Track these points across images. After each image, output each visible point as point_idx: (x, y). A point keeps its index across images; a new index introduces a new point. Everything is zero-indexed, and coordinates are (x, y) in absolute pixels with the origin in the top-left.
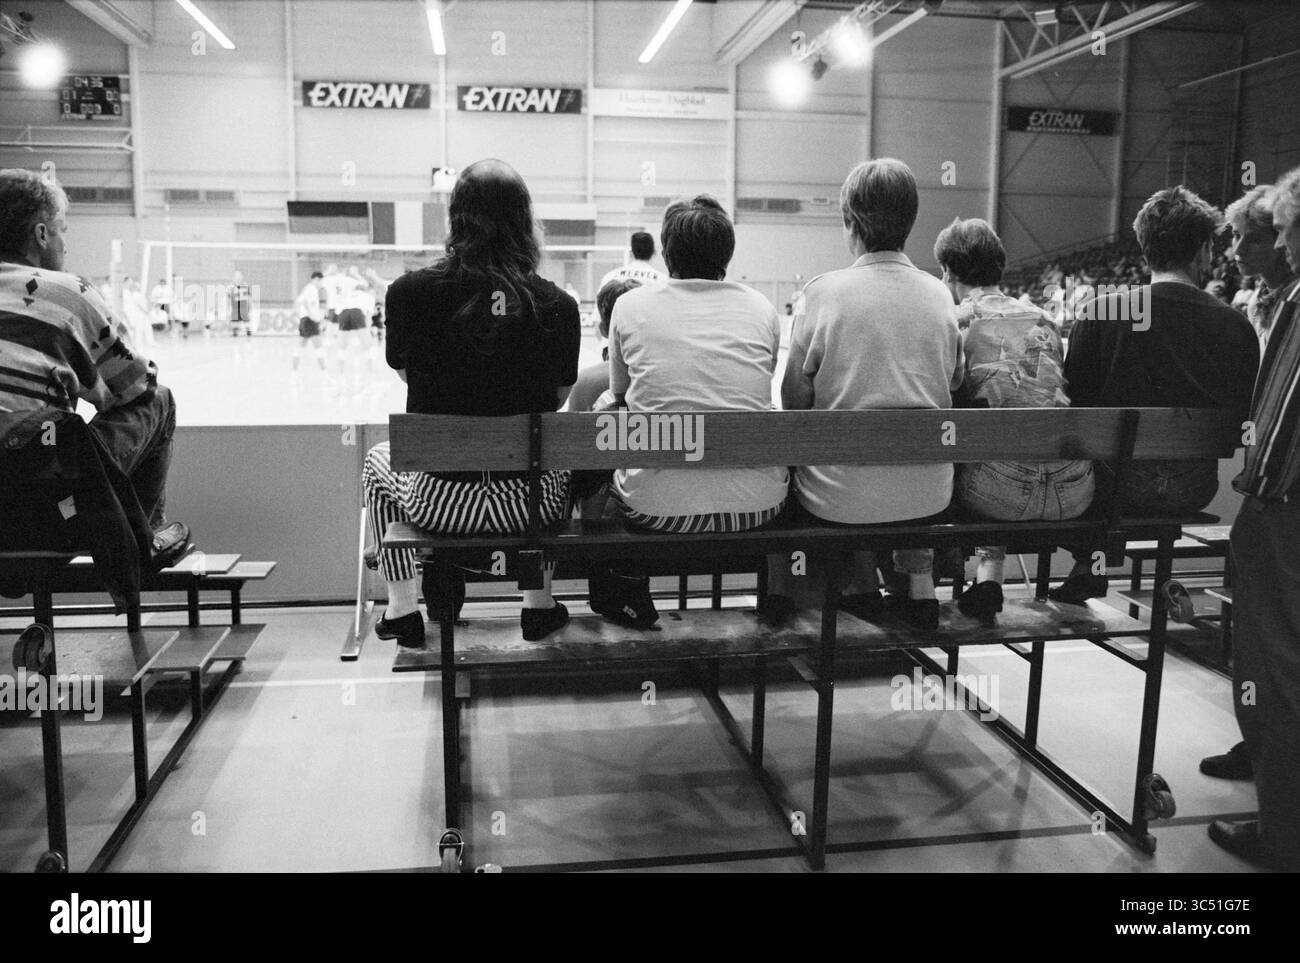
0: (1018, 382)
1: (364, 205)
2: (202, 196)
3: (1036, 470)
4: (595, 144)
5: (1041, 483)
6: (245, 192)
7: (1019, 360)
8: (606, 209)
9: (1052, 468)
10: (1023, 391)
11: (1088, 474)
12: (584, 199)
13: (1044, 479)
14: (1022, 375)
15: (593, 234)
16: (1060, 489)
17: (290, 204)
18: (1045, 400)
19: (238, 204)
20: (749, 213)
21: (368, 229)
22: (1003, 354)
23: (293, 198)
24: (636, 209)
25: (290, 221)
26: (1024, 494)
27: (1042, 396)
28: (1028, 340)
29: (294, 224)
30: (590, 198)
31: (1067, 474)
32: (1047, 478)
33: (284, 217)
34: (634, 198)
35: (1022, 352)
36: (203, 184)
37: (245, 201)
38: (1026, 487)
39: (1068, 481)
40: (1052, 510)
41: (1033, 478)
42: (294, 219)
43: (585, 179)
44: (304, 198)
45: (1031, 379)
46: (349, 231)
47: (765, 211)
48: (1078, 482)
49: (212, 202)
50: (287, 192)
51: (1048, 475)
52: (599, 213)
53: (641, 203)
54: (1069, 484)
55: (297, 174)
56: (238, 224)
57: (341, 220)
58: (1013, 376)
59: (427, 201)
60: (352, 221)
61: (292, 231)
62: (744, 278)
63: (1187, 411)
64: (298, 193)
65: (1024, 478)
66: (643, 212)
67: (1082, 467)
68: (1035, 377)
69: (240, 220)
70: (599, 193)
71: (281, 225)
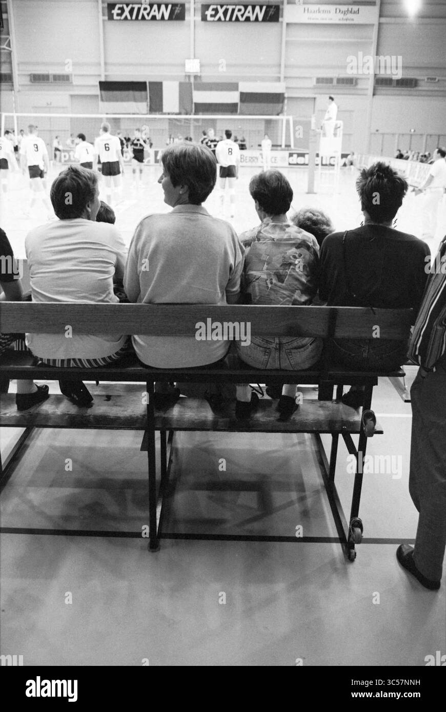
0: (270, 286)
1: (145, 83)
2: (51, 78)
3: (273, 341)
4: (287, 42)
5: (276, 349)
6: (75, 75)
7: (275, 271)
8: (290, 86)
9: (284, 341)
10: (273, 292)
11: (311, 344)
12: (278, 79)
13: (278, 347)
14: (274, 281)
15: (283, 102)
16: (289, 353)
17: (101, 83)
18: (285, 298)
19: (72, 83)
20: (384, 88)
21: (147, 99)
22: (266, 266)
23: (103, 80)
24: (311, 86)
25: (101, 93)
26: (265, 355)
27: (285, 296)
28: (285, 258)
29: (104, 95)
30: (282, 78)
31: (295, 344)
32: (279, 346)
33: (97, 91)
34: (310, 78)
35: (278, 266)
36: (52, 71)
37: (75, 81)
38: (267, 351)
39: (296, 348)
40: (285, 364)
41: (271, 346)
42: (103, 92)
43: (280, 65)
44: (110, 80)
45: (280, 284)
46: (135, 100)
47: (394, 87)
48: (302, 349)
49: (57, 81)
50: (100, 76)
51: (280, 344)
52: (287, 88)
53: (315, 80)
54: (296, 351)
55: (106, 64)
56: (72, 96)
57: (131, 93)
58: (268, 282)
59: (183, 81)
60: (137, 94)
61: (102, 100)
62: (377, 131)
63: (373, 310)
64: (106, 76)
65: (265, 346)
66: (315, 88)
67: (307, 340)
68: (283, 282)
69: (72, 93)
70: (288, 75)
71: (97, 96)
